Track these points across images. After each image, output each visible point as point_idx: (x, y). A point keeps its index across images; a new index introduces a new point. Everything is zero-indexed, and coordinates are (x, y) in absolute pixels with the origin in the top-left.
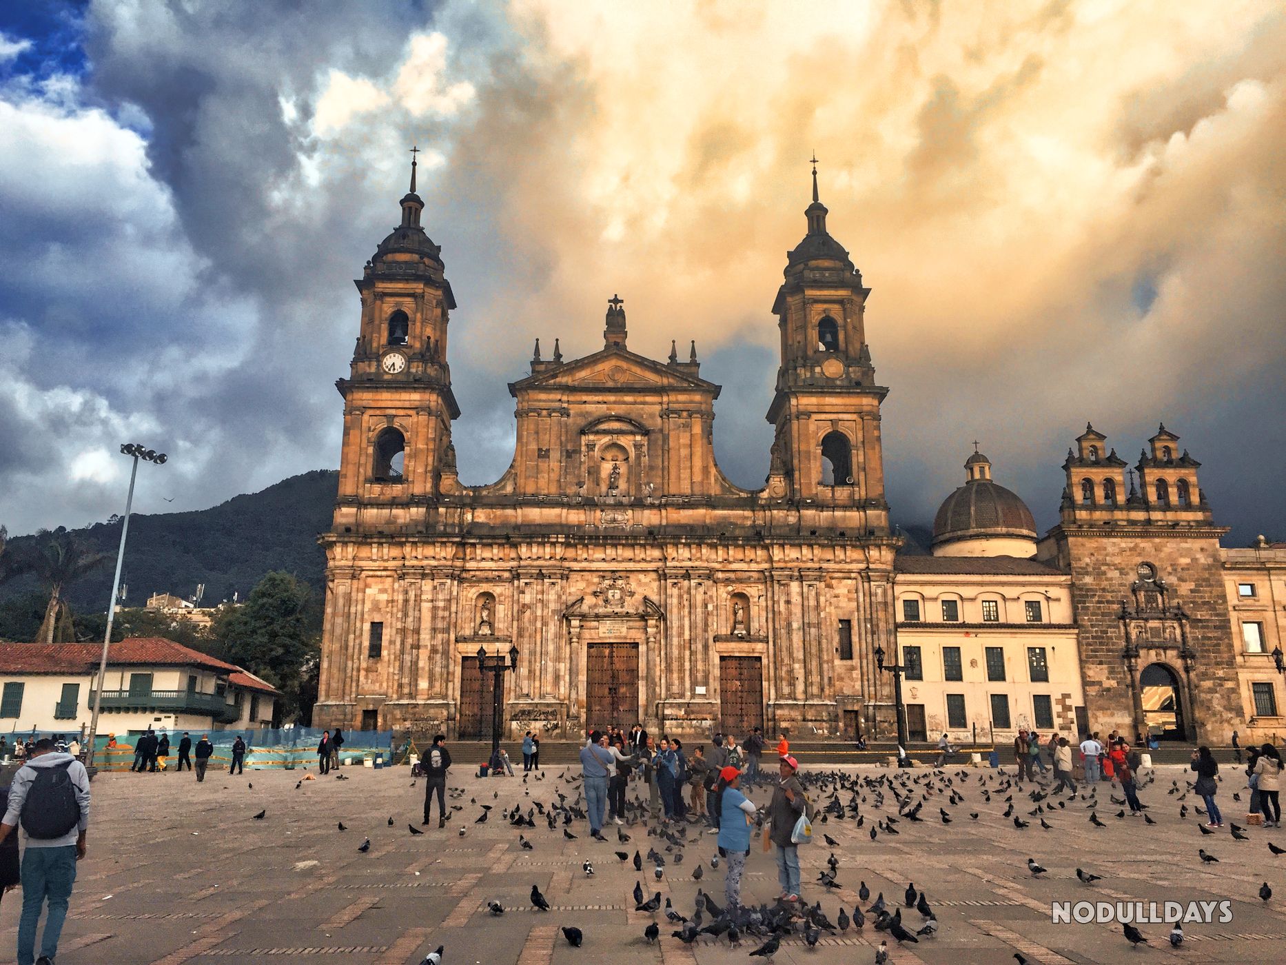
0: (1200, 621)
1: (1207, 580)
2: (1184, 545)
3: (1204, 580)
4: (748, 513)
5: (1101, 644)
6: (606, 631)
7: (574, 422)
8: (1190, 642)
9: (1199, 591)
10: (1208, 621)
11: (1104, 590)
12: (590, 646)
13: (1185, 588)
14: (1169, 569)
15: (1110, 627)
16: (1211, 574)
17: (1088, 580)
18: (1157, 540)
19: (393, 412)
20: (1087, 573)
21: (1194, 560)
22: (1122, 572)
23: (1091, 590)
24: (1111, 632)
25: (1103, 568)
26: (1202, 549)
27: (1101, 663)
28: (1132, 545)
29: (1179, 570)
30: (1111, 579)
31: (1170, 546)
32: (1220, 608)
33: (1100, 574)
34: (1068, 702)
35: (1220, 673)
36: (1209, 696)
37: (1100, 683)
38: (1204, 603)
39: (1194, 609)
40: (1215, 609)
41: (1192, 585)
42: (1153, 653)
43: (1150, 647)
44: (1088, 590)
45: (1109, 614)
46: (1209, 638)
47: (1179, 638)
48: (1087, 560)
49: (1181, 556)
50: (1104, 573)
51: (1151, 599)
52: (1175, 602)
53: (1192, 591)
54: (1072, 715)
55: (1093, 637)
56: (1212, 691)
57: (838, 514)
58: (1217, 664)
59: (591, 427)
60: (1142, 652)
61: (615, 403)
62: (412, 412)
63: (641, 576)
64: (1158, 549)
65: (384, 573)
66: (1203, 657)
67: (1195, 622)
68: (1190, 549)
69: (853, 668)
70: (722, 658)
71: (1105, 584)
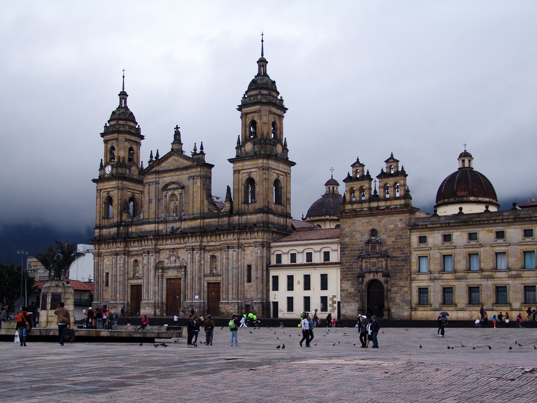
0: (395, 257)
1: (401, 236)
2: (392, 218)
3: (399, 236)
4: (216, 220)
5: (349, 271)
6: (171, 274)
7: (161, 186)
8: (389, 268)
9: (396, 242)
10: (399, 257)
11: (353, 244)
12: (167, 279)
13: (389, 241)
14: (384, 232)
15: (354, 262)
16: (403, 233)
17: (347, 240)
18: (380, 217)
19: (109, 190)
20: (346, 237)
21: (396, 226)
22: (362, 234)
23: (348, 245)
24: (355, 265)
25: (354, 233)
26: (400, 220)
27: (348, 280)
28: (368, 220)
29: (388, 231)
30: (357, 238)
31: (386, 219)
32: (406, 250)
33: (352, 237)
34: (335, 299)
35: (402, 284)
36: (394, 295)
37: (347, 290)
38: (398, 248)
39: (393, 251)
40: (403, 251)
41: (393, 239)
42: (371, 275)
43: (370, 272)
44: (346, 245)
45: (355, 256)
46: (398, 266)
47: (384, 266)
48: (347, 230)
49: (390, 224)
50: (354, 236)
51: (373, 248)
52: (384, 249)
53: (393, 242)
54: (336, 305)
55: (346, 268)
56: (397, 292)
57: (249, 217)
58: (401, 279)
59: (165, 188)
60: (367, 275)
61: (174, 176)
62: (113, 189)
63: (182, 250)
64: (379, 222)
65: (108, 254)
66: (395, 276)
67: (393, 258)
68: (395, 220)
69: (251, 286)
70: (208, 284)
71: (354, 241)
